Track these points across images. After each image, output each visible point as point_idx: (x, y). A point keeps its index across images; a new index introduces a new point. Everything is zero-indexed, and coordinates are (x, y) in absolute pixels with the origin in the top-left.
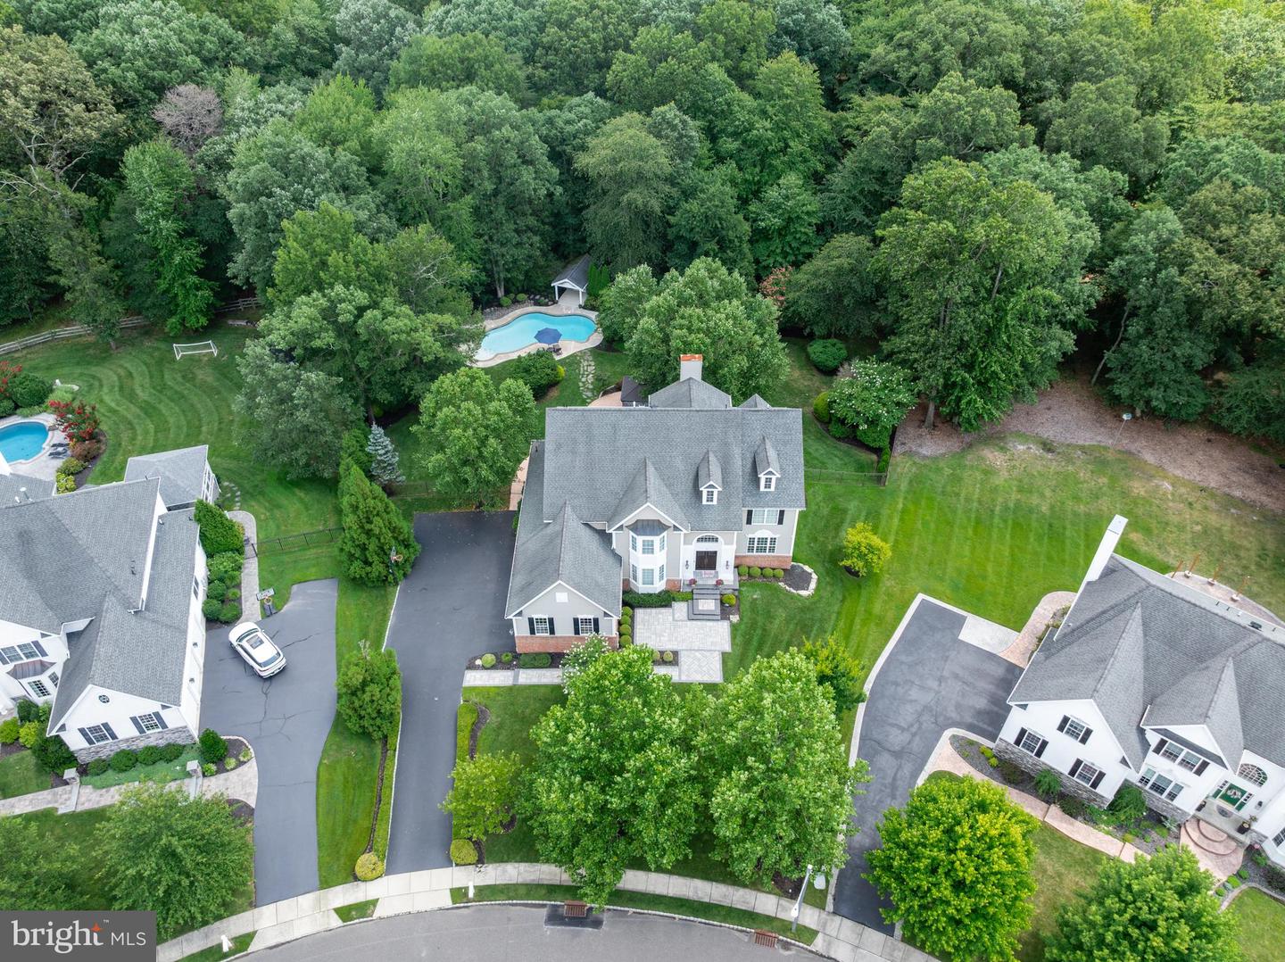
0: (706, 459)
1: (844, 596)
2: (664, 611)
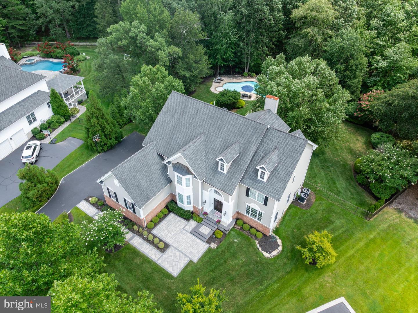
0: (233, 145)
1: (291, 270)
2: (183, 221)
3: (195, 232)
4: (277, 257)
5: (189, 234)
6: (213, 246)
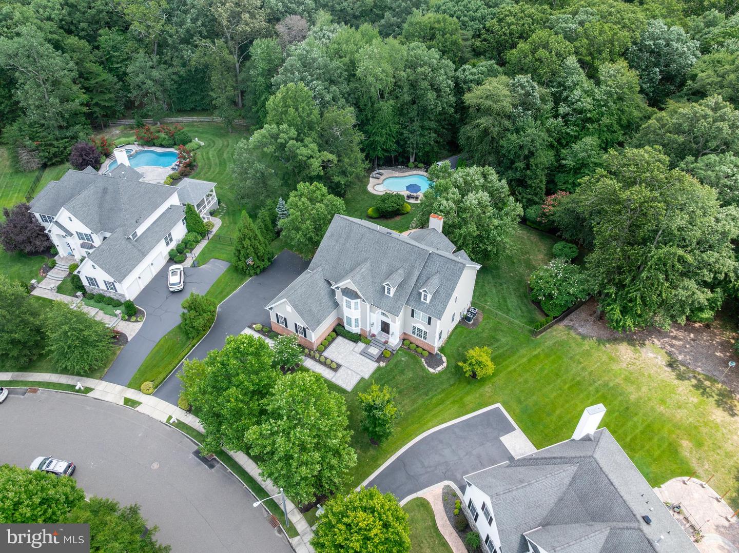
1: (455, 383)
2: (352, 343)
3: (364, 353)
4: (441, 373)
5: (359, 355)
6: (382, 364)
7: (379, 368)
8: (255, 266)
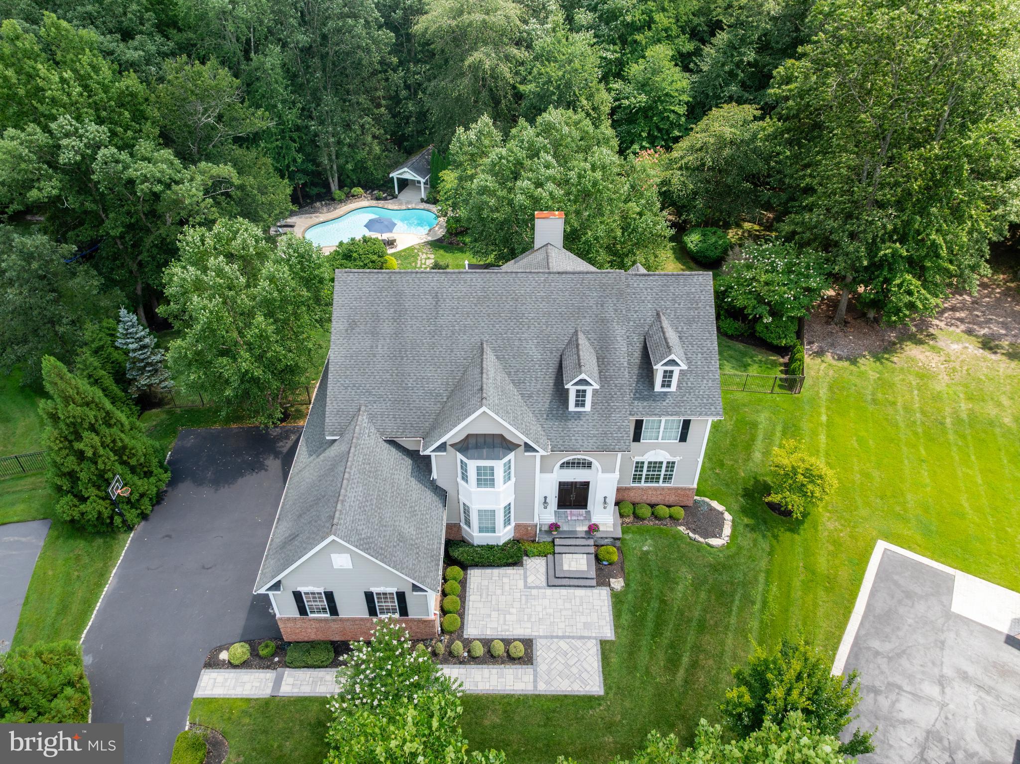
0: (573, 343)
2: (510, 571)
3: (557, 579)
5: (549, 591)
6: (618, 584)
7: (617, 599)
8: (136, 496)
